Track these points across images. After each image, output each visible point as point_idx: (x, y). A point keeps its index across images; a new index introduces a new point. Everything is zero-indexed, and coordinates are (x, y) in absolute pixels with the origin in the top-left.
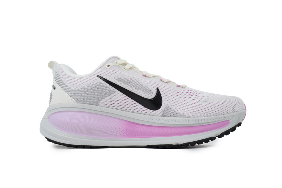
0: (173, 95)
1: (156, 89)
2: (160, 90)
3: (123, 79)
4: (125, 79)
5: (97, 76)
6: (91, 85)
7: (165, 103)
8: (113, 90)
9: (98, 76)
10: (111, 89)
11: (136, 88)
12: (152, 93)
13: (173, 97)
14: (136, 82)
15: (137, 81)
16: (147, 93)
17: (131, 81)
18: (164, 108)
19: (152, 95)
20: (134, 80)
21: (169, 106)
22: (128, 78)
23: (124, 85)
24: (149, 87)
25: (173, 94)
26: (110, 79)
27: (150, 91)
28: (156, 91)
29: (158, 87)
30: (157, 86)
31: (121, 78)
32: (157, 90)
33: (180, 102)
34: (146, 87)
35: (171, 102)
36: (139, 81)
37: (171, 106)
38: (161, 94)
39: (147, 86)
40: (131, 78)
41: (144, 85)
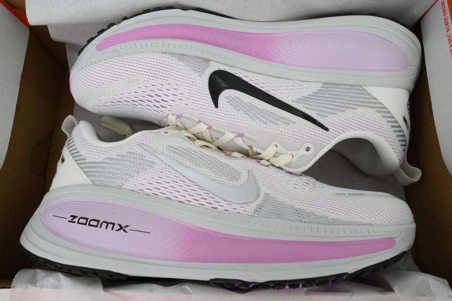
0: (189, 94)
1: (219, 105)
2: (213, 103)
3: (279, 123)
4: (276, 122)
5: (330, 130)
6: (338, 113)
7: (203, 80)
8: (298, 104)
9: (327, 130)
10: (301, 105)
11: (255, 107)
12: (226, 98)
13: (189, 91)
14: (255, 118)
15: (254, 120)
16: (236, 97)
17: (264, 120)
18: (205, 72)
19: (226, 95)
20: (258, 121)
21: (197, 75)
22: (271, 124)
23: (277, 112)
24: (232, 107)
25: (189, 97)
26: (303, 123)
27: (230, 101)
28: (219, 102)
29: (216, 109)
30: (218, 111)
31: (283, 124)
32: (217, 104)
33: (177, 82)
34: (237, 109)
35: (192, 80)
36: (250, 119)
37: (194, 74)
38: (210, 97)
39: (235, 110)
40: (265, 125)
41: (241, 112)
